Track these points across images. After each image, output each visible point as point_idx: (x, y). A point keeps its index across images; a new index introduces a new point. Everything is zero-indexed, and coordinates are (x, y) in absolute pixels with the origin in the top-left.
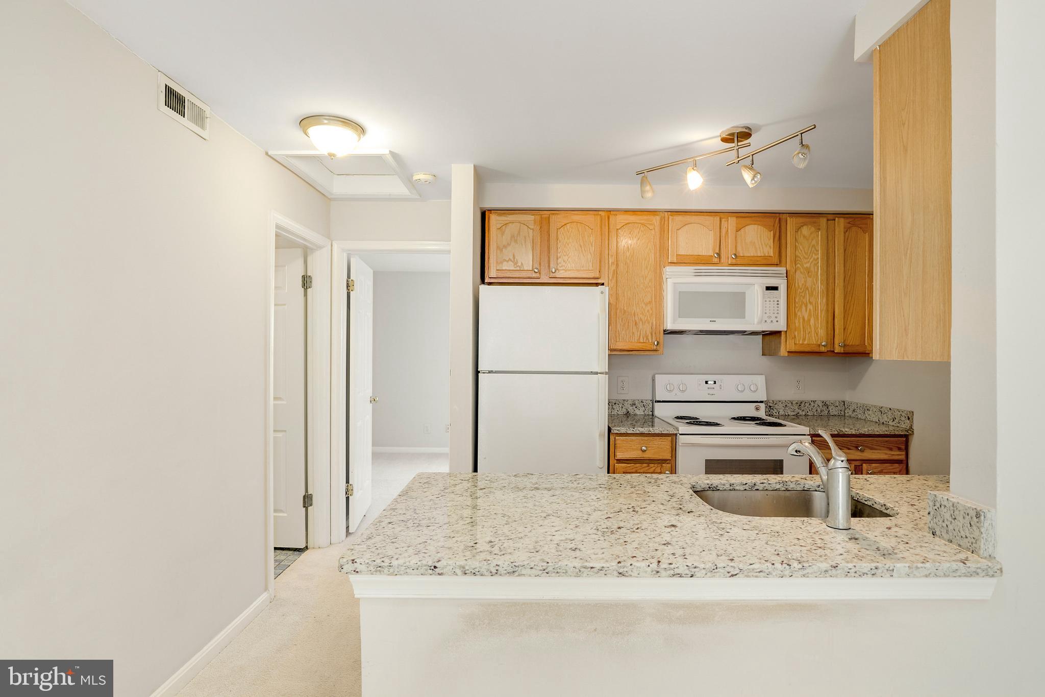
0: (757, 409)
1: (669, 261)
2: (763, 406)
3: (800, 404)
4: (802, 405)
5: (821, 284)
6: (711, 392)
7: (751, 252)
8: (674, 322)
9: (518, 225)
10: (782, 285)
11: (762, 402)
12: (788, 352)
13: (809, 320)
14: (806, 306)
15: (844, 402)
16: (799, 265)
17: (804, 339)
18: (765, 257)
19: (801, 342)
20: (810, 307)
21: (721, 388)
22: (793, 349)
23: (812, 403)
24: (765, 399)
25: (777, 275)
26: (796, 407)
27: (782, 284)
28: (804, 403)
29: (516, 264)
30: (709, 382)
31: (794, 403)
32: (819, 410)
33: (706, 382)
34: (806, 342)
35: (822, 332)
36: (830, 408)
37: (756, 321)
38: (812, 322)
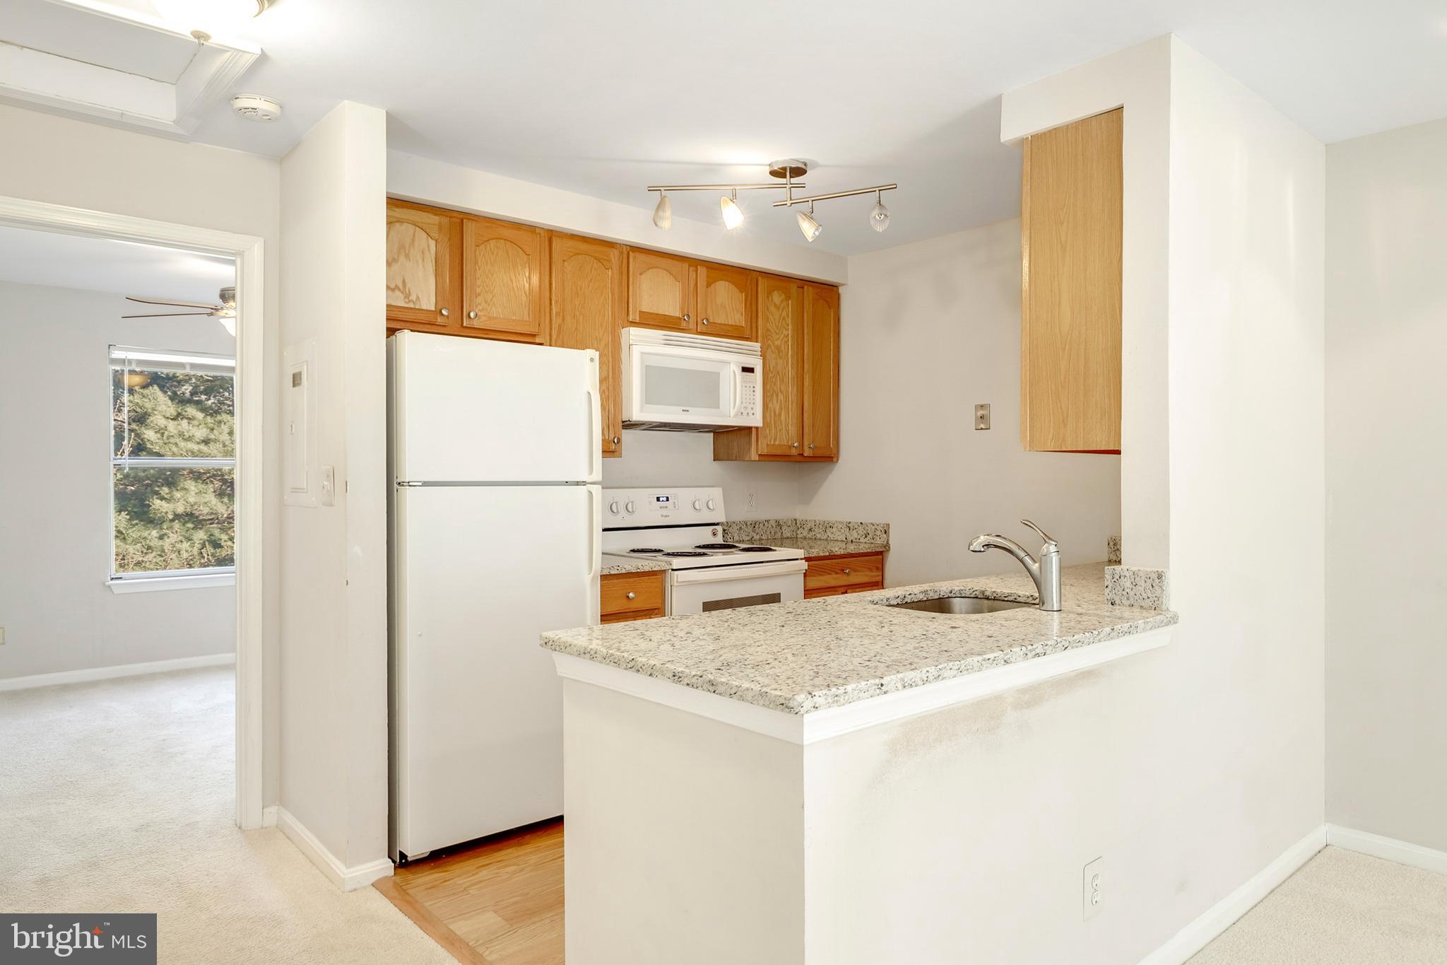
0: (714, 534)
1: (630, 320)
2: (719, 529)
3: (754, 525)
4: (757, 526)
5: (792, 368)
6: (665, 512)
7: (720, 319)
8: (641, 410)
9: (411, 227)
10: (758, 366)
11: (717, 524)
12: (759, 455)
13: (780, 415)
14: (777, 396)
15: (796, 520)
16: (770, 342)
17: (775, 440)
18: (736, 328)
19: (772, 443)
20: (781, 397)
21: (675, 507)
22: (765, 452)
23: (766, 524)
24: (722, 519)
25: (750, 353)
26: (750, 529)
27: (757, 363)
28: (758, 523)
29: (407, 296)
30: (661, 499)
31: (749, 524)
32: (773, 532)
33: (658, 499)
34: (777, 443)
35: (793, 430)
36: (783, 528)
37: (732, 414)
38: (783, 417)
